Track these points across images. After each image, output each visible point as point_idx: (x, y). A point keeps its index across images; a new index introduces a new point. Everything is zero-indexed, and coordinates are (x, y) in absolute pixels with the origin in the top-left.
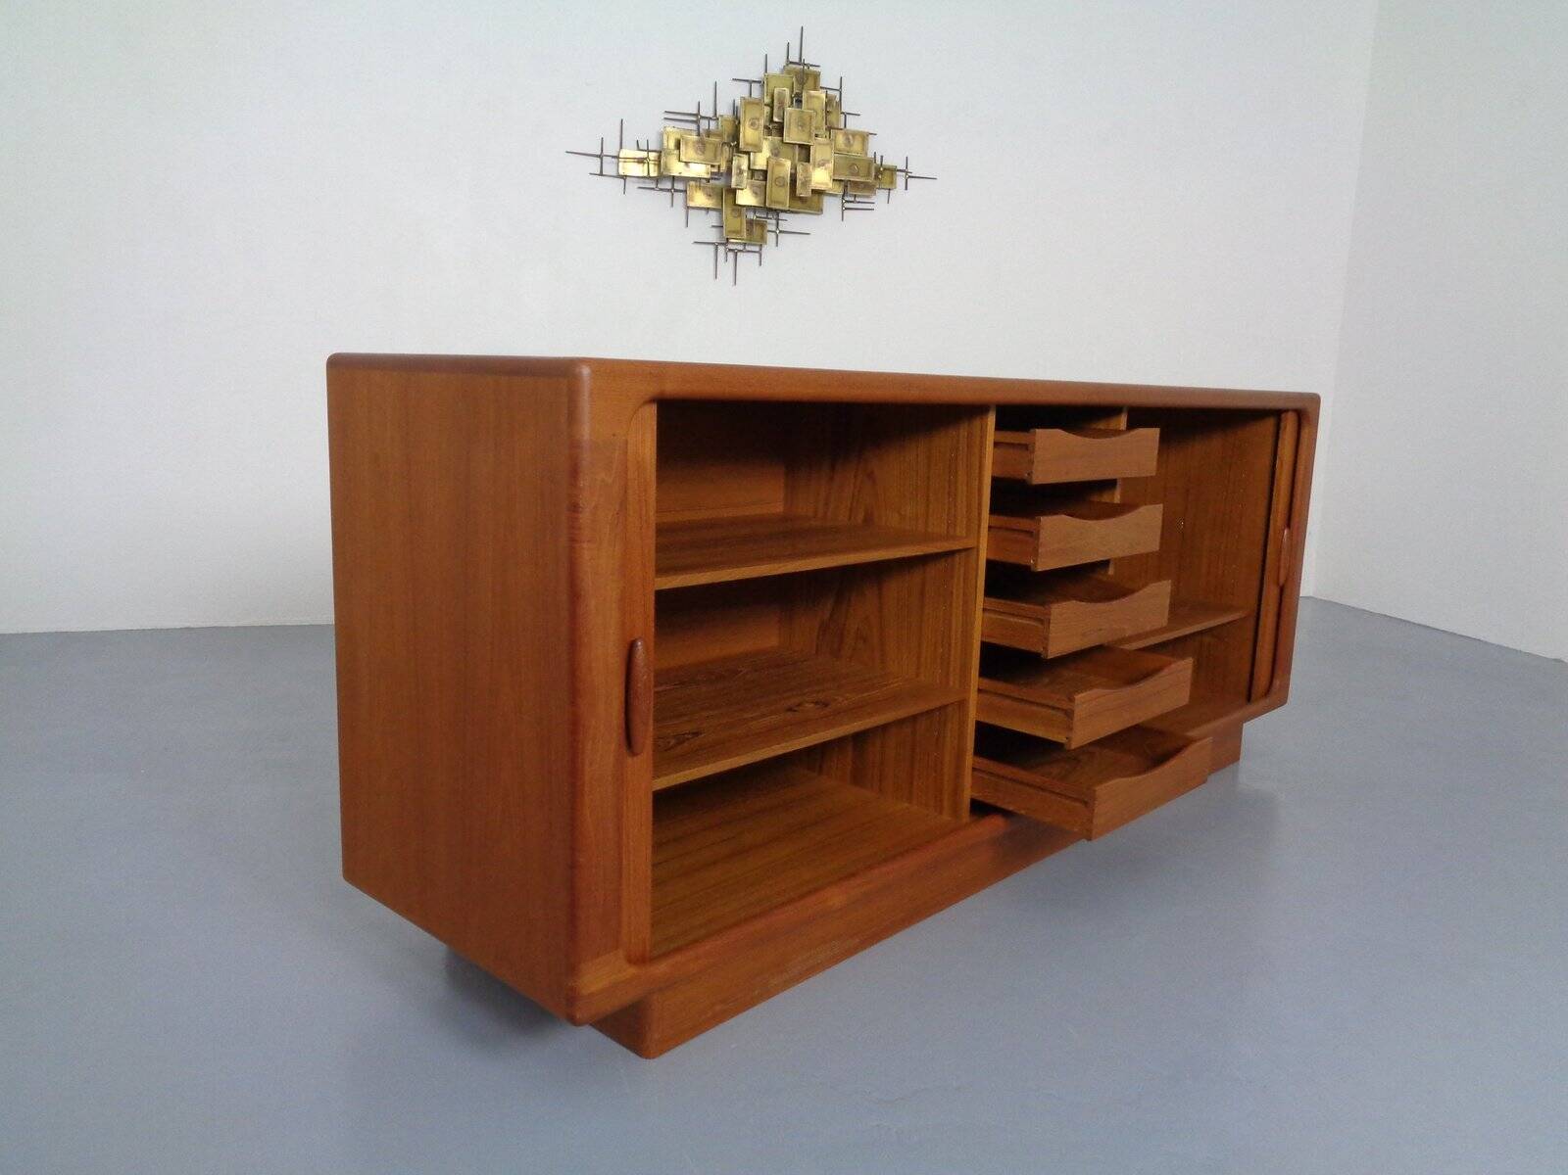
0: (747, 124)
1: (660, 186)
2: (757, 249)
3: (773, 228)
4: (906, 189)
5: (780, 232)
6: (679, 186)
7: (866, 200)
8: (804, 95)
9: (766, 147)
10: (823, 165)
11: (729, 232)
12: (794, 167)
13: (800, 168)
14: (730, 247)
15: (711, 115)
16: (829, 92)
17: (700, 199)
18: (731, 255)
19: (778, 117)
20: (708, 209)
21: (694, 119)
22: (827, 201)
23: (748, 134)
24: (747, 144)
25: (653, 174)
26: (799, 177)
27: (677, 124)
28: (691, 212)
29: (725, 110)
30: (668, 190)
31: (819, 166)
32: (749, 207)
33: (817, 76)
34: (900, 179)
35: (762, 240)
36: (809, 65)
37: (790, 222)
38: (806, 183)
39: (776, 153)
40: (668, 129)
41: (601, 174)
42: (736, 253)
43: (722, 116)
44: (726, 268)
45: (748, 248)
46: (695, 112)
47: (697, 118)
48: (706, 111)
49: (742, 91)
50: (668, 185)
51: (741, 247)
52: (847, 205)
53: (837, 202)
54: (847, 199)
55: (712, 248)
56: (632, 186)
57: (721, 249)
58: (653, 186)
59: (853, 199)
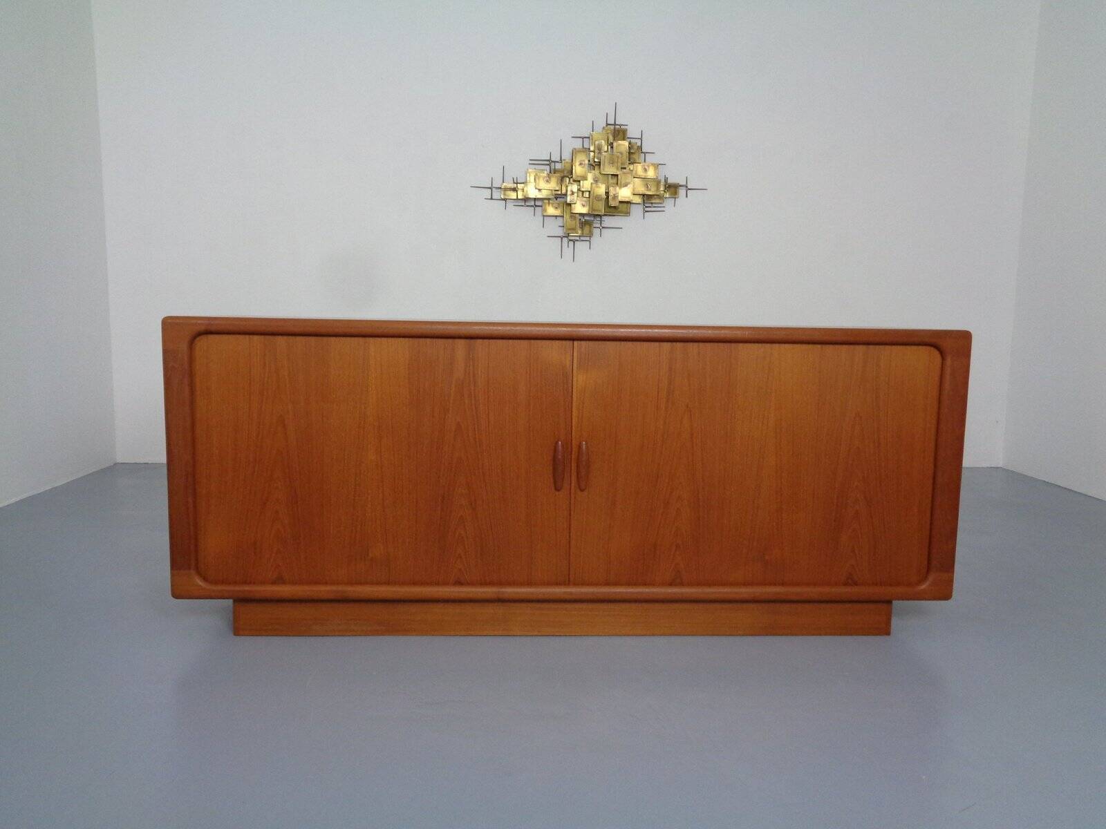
0: (577, 164)
1: (527, 204)
2: (588, 239)
3: (599, 226)
4: (687, 196)
5: (603, 228)
6: (538, 203)
7: (659, 205)
8: (615, 144)
9: (590, 176)
10: (626, 186)
11: (570, 229)
12: (608, 188)
13: (611, 189)
14: (570, 238)
15: (558, 159)
16: (633, 141)
17: (551, 210)
18: (571, 243)
19: (597, 158)
20: (556, 216)
21: (548, 163)
22: (633, 208)
23: (578, 170)
24: (578, 176)
25: (520, 197)
26: (611, 194)
27: (536, 166)
28: (545, 218)
29: (567, 156)
30: (532, 206)
31: (624, 186)
32: (580, 214)
33: (624, 132)
34: (682, 192)
35: (591, 234)
36: (620, 125)
37: (608, 221)
38: (615, 197)
39: (596, 181)
40: (530, 170)
41: (492, 199)
42: (574, 241)
43: (564, 160)
44: (568, 251)
45: (582, 238)
46: (548, 158)
47: (550, 162)
48: (556, 157)
49: (578, 144)
50: (532, 203)
51: (578, 238)
52: (647, 209)
53: (641, 207)
54: (647, 205)
55: (560, 239)
56: (510, 204)
57: (565, 240)
58: (523, 204)
59: (650, 205)
